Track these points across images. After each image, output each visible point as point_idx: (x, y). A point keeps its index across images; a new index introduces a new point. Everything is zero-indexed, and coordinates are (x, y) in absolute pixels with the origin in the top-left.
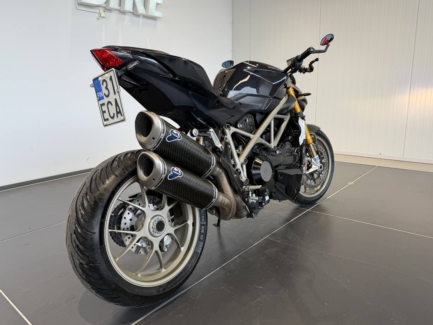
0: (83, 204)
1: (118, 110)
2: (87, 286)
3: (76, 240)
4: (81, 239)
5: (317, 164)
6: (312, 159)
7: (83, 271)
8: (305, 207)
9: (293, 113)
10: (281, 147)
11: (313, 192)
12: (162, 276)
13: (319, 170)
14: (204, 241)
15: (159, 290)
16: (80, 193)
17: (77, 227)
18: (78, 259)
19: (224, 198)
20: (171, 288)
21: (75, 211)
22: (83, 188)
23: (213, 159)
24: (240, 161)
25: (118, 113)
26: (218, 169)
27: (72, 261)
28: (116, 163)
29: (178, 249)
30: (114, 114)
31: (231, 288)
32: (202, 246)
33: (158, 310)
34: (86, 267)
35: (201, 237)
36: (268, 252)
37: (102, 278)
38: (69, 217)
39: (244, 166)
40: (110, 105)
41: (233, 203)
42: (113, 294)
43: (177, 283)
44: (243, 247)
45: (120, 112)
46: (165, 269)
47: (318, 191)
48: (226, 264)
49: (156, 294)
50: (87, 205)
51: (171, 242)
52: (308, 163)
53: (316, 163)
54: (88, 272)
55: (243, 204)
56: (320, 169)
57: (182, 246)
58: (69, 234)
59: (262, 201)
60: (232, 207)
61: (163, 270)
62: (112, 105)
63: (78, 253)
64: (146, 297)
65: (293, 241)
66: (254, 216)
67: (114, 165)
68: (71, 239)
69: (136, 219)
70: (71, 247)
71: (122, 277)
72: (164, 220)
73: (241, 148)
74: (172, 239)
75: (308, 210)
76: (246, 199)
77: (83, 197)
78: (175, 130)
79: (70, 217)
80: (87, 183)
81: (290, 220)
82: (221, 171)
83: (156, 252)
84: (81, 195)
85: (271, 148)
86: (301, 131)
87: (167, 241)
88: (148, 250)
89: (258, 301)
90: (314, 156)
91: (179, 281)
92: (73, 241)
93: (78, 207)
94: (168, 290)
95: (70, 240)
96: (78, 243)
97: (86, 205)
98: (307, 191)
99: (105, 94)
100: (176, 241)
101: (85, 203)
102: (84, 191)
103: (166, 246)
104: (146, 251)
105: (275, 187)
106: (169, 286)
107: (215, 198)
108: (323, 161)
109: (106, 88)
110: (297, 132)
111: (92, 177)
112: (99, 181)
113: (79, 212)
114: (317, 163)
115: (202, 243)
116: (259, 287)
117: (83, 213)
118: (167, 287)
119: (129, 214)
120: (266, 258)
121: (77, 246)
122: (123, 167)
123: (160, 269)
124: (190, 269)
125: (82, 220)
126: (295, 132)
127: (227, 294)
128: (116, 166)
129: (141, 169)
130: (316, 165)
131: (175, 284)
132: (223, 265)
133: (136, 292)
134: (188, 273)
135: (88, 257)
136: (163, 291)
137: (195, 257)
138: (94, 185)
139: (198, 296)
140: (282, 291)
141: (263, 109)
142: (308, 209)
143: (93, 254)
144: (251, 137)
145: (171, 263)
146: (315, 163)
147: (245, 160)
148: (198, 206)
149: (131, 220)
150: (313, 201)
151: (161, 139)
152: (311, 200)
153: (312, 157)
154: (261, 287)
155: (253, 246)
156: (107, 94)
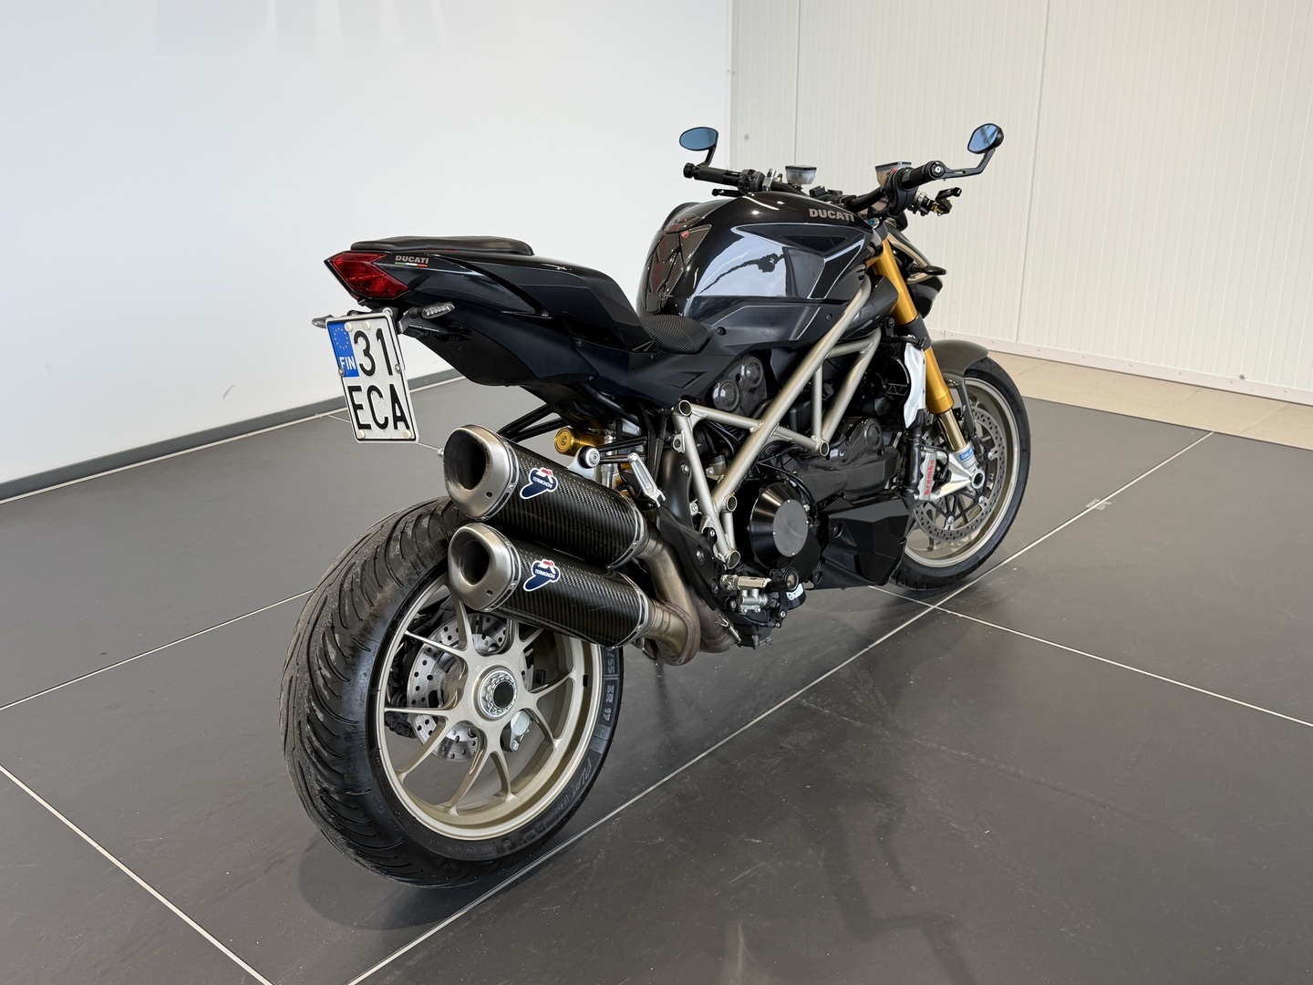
0: (325, 655)
1: (398, 414)
2: (337, 840)
3: (314, 739)
4: (323, 734)
5: (966, 471)
6: (951, 456)
7: (328, 805)
8: (927, 597)
9: (889, 327)
10: (847, 439)
11: (954, 550)
12: (508, 812)
13: (972, 487)
14: (612, 723)
15: (503, 847)
16: (315, 624)
17: (315, 708)
18: (317, 780)
19: (667, 617)
20: (529, 843)
21: (306, 669)
22: (320, 613)
23: (639, 524)
24: (715, 505)
25: (396, 419)
26: (652, 543)
27: (302, 784)
28: (395, 548)
29: (547, 744)
30: (386, 419)
31: (682, 840)
32: (607, 737)
33: (499, 892)
34: (337, 798)
35: (607, 714)
36: (791, 744)
37: (373, 823)
38: (291, 681)
39: (729, 518)
40: (374, 395)
41: (690, 627)
42: (396, 857)
43: (544, 829)
44: (724, 728)
45: (403, 418)
46: (514, 793)
47: (970, 545)
48: (672, 775)
49: (494, 855)
50: (337, 658)
51: (529, 728)
52: (939, 469)
53: (962, 468)
54: (341, 810)
55: (722, 622)
56: (973, 485)
57: (556, 737)
58: (293, 724)
59: (778, 604)
60: (689, 638)
61: (511, 797)
62: (381, 396)
63: (317, 767)
64: (472, 863)
65: (866, 710)
66: (756, 644)
67: (392, 555)
68: (300, 734)
69: (442, 675)
70: (299, 753)
71: (417, 818)
72: (513, 680)
73: (721, 462)
74: (532, 719)
75: (932, 607)
76: (733, 604)
77: (324, 637)
78: (542, 468)
79: (294, 682)
80: (330, 600)
81: (874, 641)
82: (660, 546)
83: (494, 756)
84: (320, 630)
85: (814, 449)
86: (910, 385)
87: (520, 726)
88: (473, 749)
89: (745, 876)
90: (957, 448)
91: (548, 825)
92: (306, 740)
93: (314, 660)
94: (524, 846)
95: (297, 736)
96: (316, 744)
97: (333, 657)
98: (935, 548)
99: (361, 365)
100: (541, 725)
101: (330, 651)
102: (326, 620)
103: (517, 739)
104: (466, 753)
105: (823, 560)
106: (524, 837)
107: (642, 622)
108: (990, 454)
109: (367, 352)
110: (898, 388)
111: (342, 585)
112: (361, 595)
113: (318, 672)
114: (968, 468)
115: (609, 729)
116: (753, 840)
117: (328, 675)
118: (521, 839)
119: (425, 663)
120: (784, 760)
121: (316, 752)
122: (412, 557)
123: (502, 793)
124: (576, 795)
125: (326, 693)
126: (893, 390)
127: (669, 856)
128: (397, 555)
129: (457, 564)
130: (962, 473)
131: (541, 832)
132: (666, 779)
133: (450, 852)
134: (573, 805)
135: (341, 775)
136: (510, 848)
137: (590, 765)
138: (349, 605)
139: (596, 861)
140: (810, 852)
141: (791, 339)
142: (933, 603)
143: (354, 769)
144: (752, 430)
145: (527, 778)
146: (960, 466)
147: (731, 501)
148: (598, 641)
149: (430, 678)
150: (951, 577)
151: (508, 494)
152: (947, 574)
153: (952, 451)
154: (758, 841)
155: (752, 723)
156: (368, 368)
